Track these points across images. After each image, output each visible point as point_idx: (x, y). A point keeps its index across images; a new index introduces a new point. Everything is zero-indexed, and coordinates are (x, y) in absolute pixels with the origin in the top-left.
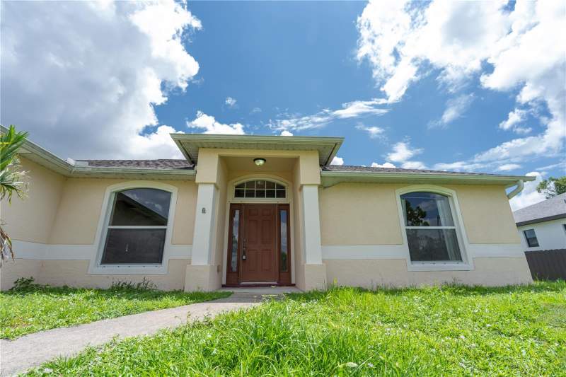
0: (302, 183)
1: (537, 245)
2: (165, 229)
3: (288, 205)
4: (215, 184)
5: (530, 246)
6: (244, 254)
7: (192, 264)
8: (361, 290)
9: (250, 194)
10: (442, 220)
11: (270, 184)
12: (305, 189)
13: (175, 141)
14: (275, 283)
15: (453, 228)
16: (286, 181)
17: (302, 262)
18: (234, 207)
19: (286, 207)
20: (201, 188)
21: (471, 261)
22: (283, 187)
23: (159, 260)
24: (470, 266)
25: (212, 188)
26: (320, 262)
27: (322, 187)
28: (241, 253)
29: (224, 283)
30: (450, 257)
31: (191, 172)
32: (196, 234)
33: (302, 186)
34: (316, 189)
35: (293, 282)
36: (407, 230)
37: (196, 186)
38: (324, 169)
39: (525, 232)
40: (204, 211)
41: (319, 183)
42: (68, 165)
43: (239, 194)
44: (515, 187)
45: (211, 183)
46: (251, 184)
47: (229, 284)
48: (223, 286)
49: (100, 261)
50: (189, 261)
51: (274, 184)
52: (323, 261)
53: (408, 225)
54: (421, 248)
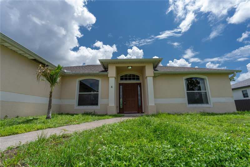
0: (147, 76)
1: (248, 97)
2: (98, 94)
3: (141, 83)
4: (115, 77)
5: (244, 97)
6: (125, 102)
7: (109, 105)
8: (169, 114)
9: (126, 79)
10: (201, 88)
11: (134, 75)
12: (148, 78)
13: (100, 62)
14: (137, 112)
15: (206, 91)
16: (140, 74)
17: (147, 105)
18: (120, 84)
19: (140, 84)
20: (110, 79)
21: (212, 104)
22: (139, 76)
23: (97, 104)
24: (212, 106)
25: (114, 78)
26: (154, 105)
27: (154, 77)
28: (124, 102)
29: (118, 112)
30: (204, 102)
31: (106, 73)
32: (109, 95)
33: (147, 77)
34: (152, 78)
35: (143, 112)
36: (187, 92)
37: (109, 78)
38: (155, 70)
39: (243, 91)
40: (112, 87)
41: (153, 76)
42: (65, 72)
43: (122, 79)
44: (233, 75)
45: (113, 77)
46: (126, 76)
47: (120, 113)
48: (118, 113)
49: (77, 105)
50: (108, 105)
51: (135, 75)
52: (155, 104)
53: (187, 91)
54: (196, 98)
